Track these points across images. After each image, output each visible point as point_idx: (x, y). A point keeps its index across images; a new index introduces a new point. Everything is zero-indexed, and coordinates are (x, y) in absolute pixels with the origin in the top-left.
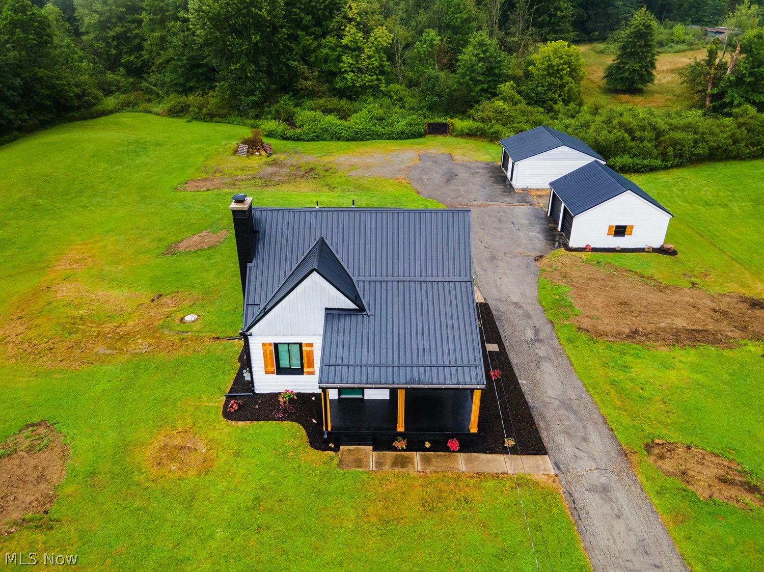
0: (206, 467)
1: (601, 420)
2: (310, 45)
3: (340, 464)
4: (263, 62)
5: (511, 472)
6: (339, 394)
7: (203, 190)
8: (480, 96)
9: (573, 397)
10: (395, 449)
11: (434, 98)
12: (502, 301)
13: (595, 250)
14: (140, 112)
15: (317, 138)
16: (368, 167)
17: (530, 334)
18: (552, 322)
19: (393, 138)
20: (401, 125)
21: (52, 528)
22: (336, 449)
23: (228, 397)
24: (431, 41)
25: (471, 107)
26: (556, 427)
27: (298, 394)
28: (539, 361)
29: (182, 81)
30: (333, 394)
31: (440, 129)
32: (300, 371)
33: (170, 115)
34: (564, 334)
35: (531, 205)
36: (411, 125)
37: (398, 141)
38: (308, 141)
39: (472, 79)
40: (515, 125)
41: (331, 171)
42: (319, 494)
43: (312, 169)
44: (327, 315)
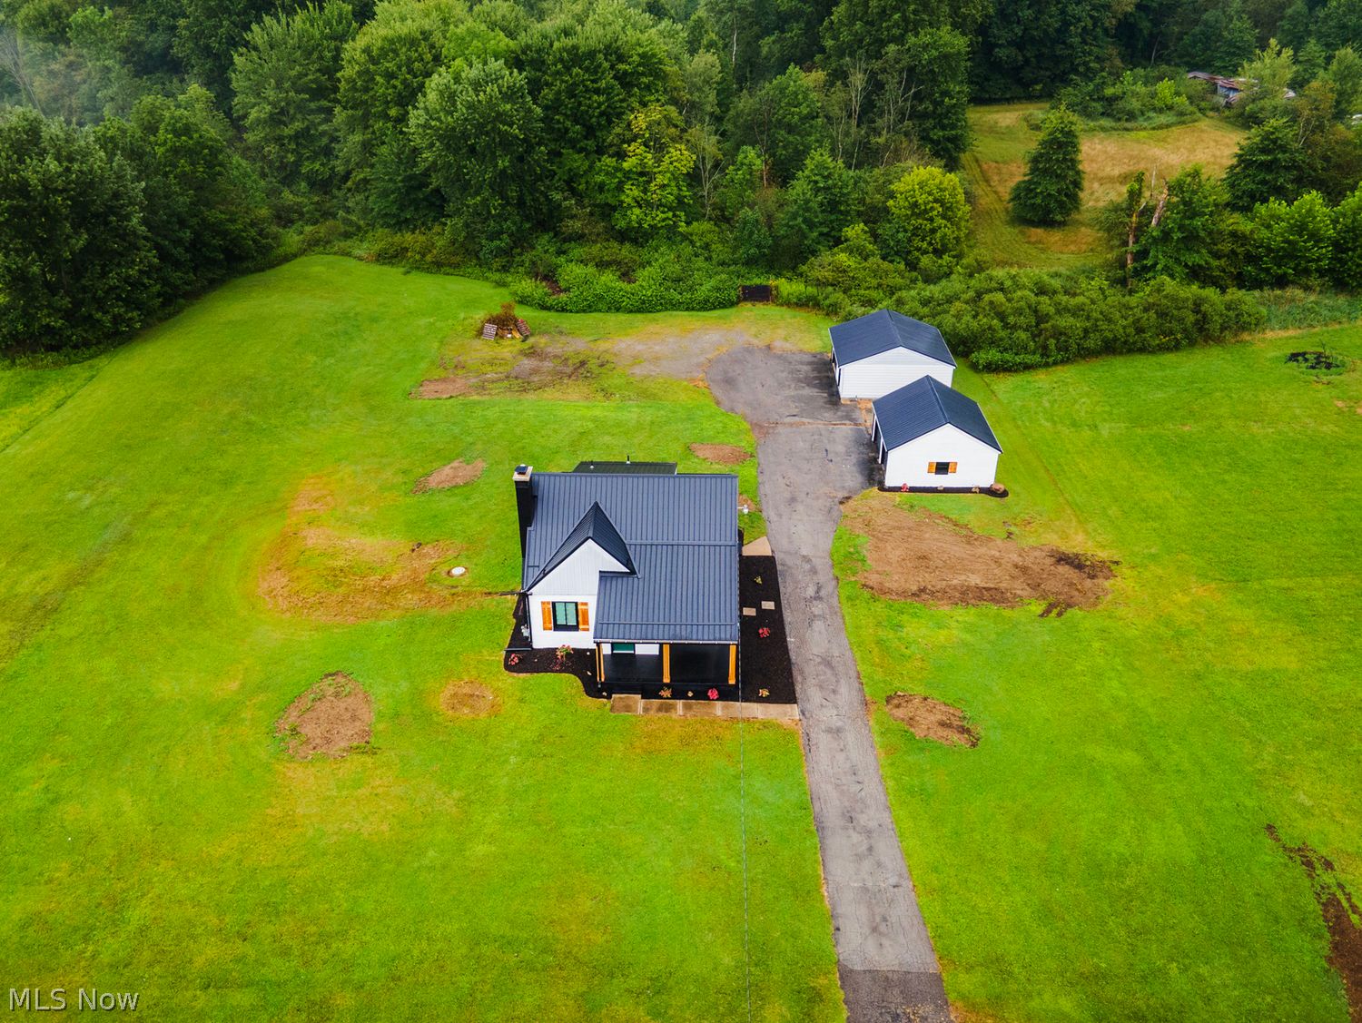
0: (495, 709)
1: (855, 675)
2: (578, 167)
3: (612, 709)
4: (513, 193)
5: (760, 717)
6: (612, 650)
7: (445, 396)
8: (818, 243)
9: (836, 654)
10: (661, 697)
11: (752, 251)
12: (791, 554)
13: (913, 490)
14: (335, 253)
15: (589, 309)
16: (656, 359)
17: (811, 591)
18: (837, 578)
19: (693, 309)
20: (705, 289)
21: (375, 753)
22: (609, 697)
23: (507, 652)
24: (750, 166)
25: (804, 261)
26: (811, 681)
27: (573, 649)
28: (813, 618)
29: (394, 210)
30: (606, 649)
31: (760, 295)
32: (576, 628)
33: (378, 260)
34: (845, 591)
35: (856, 425)
36: (718, 289)
37: (700, 313)
38: (577, 312)
39: (805, 220)
40: (862, 292)
41: (608, 366)
42: (593, 732)
43: (583, 363)
44: (601, 577)
